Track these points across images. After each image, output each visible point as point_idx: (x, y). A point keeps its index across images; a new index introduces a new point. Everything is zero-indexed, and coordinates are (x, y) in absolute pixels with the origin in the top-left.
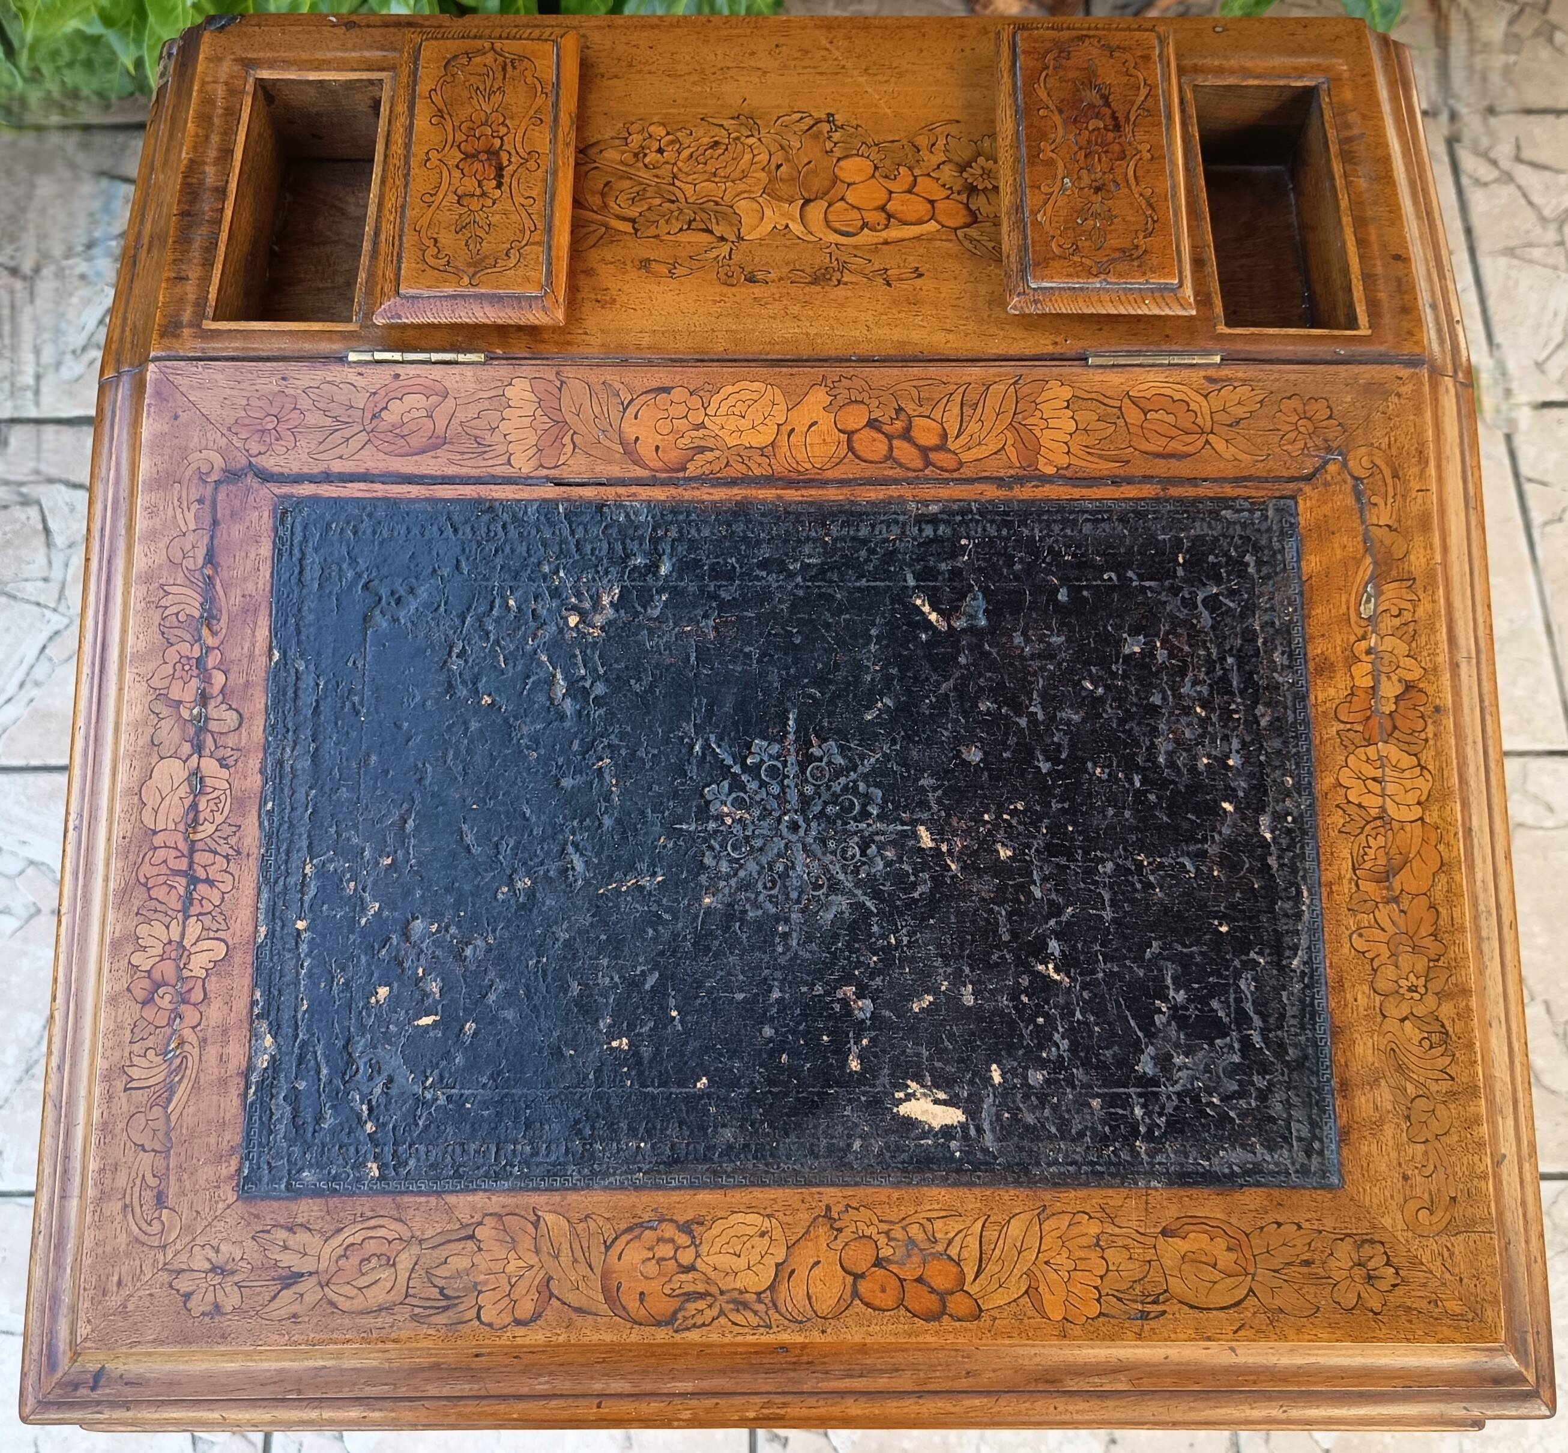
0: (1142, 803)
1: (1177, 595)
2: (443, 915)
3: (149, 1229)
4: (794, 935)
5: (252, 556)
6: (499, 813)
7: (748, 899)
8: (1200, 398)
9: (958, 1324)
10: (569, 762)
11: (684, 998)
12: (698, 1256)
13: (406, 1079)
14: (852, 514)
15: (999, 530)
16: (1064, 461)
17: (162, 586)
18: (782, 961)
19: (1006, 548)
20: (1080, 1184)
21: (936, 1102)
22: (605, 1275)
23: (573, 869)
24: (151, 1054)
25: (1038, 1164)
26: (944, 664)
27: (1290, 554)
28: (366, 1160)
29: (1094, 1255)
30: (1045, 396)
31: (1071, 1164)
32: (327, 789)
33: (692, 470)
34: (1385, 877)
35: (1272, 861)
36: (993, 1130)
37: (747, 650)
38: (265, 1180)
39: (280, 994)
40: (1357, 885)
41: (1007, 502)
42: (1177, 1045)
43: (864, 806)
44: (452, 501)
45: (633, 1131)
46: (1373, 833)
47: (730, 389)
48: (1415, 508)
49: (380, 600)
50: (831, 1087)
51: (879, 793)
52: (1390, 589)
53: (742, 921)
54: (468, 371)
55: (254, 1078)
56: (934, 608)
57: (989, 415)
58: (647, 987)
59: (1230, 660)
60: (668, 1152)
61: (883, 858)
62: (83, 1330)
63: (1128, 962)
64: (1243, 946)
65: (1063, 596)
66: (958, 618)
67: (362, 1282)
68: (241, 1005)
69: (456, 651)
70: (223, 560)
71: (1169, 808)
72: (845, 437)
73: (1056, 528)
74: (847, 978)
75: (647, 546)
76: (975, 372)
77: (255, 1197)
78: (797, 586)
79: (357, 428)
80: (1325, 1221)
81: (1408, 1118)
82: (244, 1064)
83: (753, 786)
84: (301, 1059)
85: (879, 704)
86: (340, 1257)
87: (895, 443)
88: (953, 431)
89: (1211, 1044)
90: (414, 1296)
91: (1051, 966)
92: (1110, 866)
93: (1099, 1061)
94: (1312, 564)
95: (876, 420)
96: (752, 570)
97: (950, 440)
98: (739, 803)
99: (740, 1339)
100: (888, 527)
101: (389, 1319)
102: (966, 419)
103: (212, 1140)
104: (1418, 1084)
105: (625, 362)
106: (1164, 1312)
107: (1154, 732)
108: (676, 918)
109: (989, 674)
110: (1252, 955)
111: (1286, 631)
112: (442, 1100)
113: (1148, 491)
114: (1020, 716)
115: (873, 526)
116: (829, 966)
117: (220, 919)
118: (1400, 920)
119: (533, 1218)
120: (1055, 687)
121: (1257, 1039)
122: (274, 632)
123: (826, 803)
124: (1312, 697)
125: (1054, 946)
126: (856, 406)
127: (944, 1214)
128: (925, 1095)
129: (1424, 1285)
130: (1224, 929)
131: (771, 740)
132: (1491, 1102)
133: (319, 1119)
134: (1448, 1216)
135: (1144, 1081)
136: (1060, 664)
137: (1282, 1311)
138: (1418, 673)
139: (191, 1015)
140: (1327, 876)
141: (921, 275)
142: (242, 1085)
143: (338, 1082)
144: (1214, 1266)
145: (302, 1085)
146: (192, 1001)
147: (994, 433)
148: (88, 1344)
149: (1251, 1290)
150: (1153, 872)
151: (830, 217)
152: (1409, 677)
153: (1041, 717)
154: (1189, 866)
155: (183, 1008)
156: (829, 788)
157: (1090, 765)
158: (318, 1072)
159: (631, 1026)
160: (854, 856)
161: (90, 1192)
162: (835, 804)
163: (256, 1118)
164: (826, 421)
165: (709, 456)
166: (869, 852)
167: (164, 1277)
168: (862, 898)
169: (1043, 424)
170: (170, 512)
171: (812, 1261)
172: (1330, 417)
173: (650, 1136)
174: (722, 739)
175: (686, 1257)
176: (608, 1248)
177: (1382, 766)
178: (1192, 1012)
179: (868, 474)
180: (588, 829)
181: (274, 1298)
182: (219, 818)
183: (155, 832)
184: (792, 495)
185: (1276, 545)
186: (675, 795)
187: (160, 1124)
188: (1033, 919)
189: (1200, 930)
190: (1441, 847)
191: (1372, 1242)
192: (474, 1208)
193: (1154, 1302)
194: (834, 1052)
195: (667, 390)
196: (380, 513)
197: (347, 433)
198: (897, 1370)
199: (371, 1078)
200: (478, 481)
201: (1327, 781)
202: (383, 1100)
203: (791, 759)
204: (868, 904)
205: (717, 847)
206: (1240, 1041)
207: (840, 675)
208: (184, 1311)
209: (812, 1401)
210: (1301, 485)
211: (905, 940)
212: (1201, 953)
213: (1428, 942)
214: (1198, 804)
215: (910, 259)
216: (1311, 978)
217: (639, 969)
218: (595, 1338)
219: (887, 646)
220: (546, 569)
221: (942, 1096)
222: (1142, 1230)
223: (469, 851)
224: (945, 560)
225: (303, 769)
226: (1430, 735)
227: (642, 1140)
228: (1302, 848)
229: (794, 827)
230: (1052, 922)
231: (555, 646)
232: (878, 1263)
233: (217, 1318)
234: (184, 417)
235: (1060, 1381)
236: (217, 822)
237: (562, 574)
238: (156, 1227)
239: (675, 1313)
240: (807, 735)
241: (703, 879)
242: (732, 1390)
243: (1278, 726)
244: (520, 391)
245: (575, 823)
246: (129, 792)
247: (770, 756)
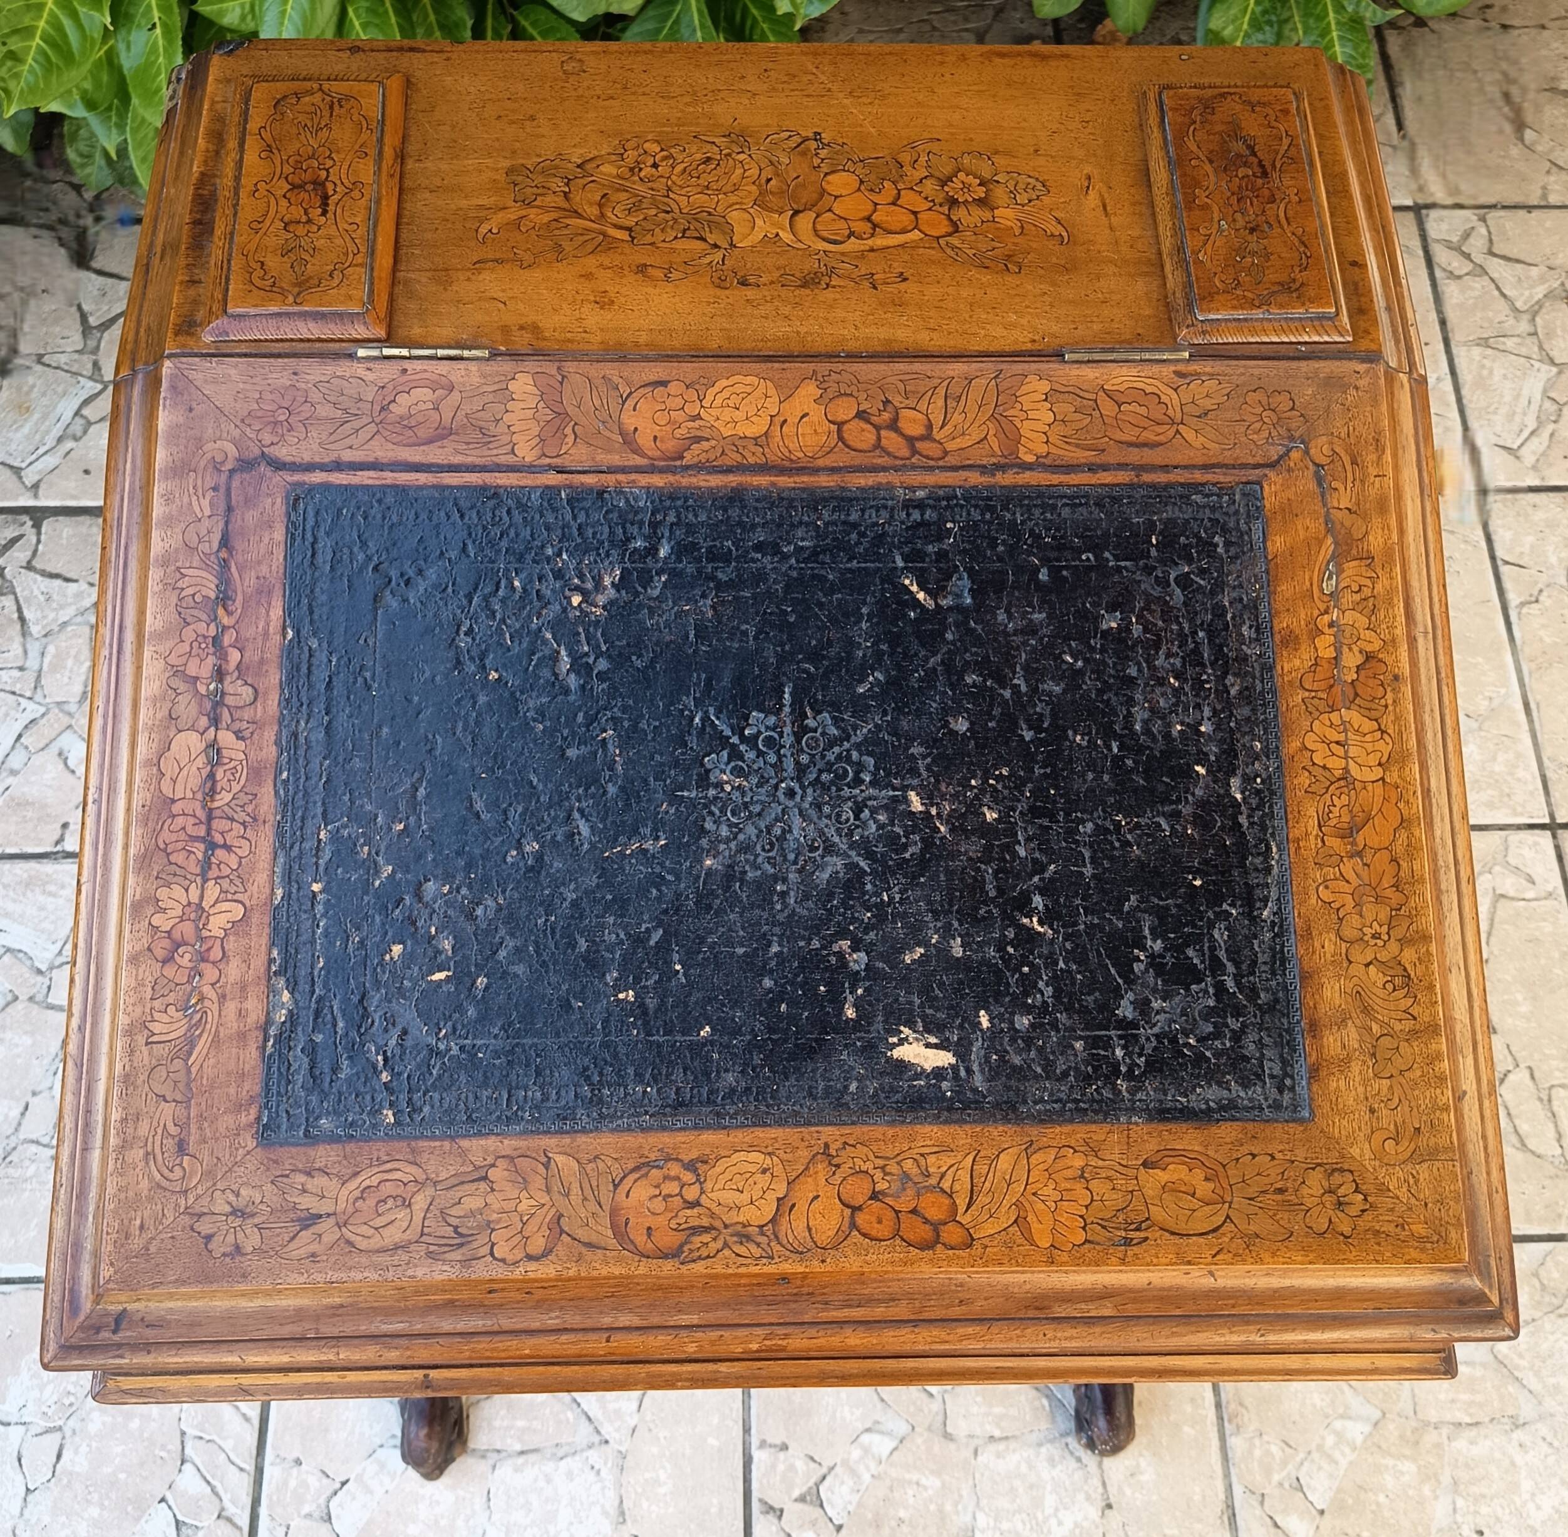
0: (1120, 768)
1: (1150, 574)
2: (454, 877)
3: (171, 1176)
4: (792, 893)
5: (266, 540)
6: (507, 782)
7: (747, 861)
8: (1170, 392)
9: (951, 1252)
10: (573, 733)
11: (687, 953)
12: (702, 1192)
13: (421, 1032)
14: (842, 499)
15: (983, 514)
16: (1043, 449)
17: (178, 569)
18: (781, 917)
19: (989, 531)
20: (1065, 1121)
21: (928, 1045)
22: (614, 1212)
23: (579, 833)
24: (171, 1010)
25: (1025, 1102)
26: (931, 639)
27: (1257, 535)
28: (381, 1107)
29: (1079, 1186)
30: (1025, 389)
31: (1056, 1102)
32: (340, 759)
33: (689, 458)
34: (1349, 833)
35: (1243, 820)
36: (982, 1071)
37: (744, 627)
38: (284, 1127)
39: (297, 952)
40: (1323, 841)
41: (990, 488)
42: (1155, 991)
43: (857, 773)
44: (459, 488)
45: (639, 1077)
46: (1338, 793)
47: (724, 383)
48: (1372, 492)
49: (390, 581)
50: (828, 1034)
51: (872, 761)
52: (1351, 567)
53: (742, 881)
54: (473, 367)
55: (272, 1031)
56: (922, 587)
57: (972, 407)
58: (652, 943)
59: (1201, 634)
60: (673, 1096)
61: (876, 821)
62: (106, 1272)
63: (1107, 915)
64: (1216, 899)
65: (1043, 575)
66: (945, 597)
67: (379, 1222)
68: (259, 963)
69: (464, 629)
70: (238, 544)
71: (1144, 772)
72: (834, 428)
73: (1037, 512)
74: (842, 934)
75: (646, 530)
76: (957, 369)
77: (274, 1144)
78: (790, 567)
79: (366, 420)
80: (1297, 1152)
81: (1374, 1055)
82: (263, 1018)
83: (752, 755)
84: (317, 1013)
85: (871, 678)
86: (357, 1199)
87: (883, 433)
88: (937, 420)
89: (1187, 989)
90: (429, 1235)
91: (1035, 919)
92: (1090, 826)
93: (1081, 1006)
94: (1277, 544)
95: (864, 412)
96: (748, 552)
97: (935, 431)
98: (738, 772)
99: (743, 1270)
100: (877, 511)
101: (405, 1257)
102: (950, 411)
103: (232, 1091)
104: (1382, 1024)
105: (624, 359)
106: (1146, 1239)
107: (1130, 702)
108: (678, 878)
109: (974, 650)
110: (1225, 906)
111: (1253, 607)
112: (455, 1050)
113: (1123, 477)
114: (1004, 688)
115: (863, 511)
116: (825, 922)
117: (238, 882)
118: (1365, 874)
119: (545, 1160)
120: (1037, 661)
121: (1230, 984)
122: (288, 611)
123: (820, 771)
124: (1279, 667)
125: (1038, 901)
126: (845, 399)
127: (935, 1149)
128: (917, 1039)
129: (1392, 1210)
130: (1198, 883)
131: (768, 712)
132: (1451, 1042)
133: (335, 1069)
134: (1413, 1146)
135: (1124, 1024)
136: (1042, 639)
137: (1258, 1236)
138: (1377, 645)
139: (210, 973)
140: (1295, 833)
141: (905, 279)
142: (261, 1038)
143: (354, 1034)
144: (1193, 1195)
145: (319, 1038)
146: (211, 959)
147: (976, 424)
148: (111, 1286)
149: (1228, 1217)
150: (1130, 831)
151: (818, 227)
152: (1369, 648)
153: (1024, 688)
154: (1165, 826)
155: (203, 966)
156: (823, 757)
157: (1070, 733)
158: (335, 1025)
159: (638, 980)
160: (848, 820)
161: (113, 1141)
162: (829, 771)
163: (275, 1069)
164: (817, 413)
165: (705, 445)
166: (862, 816)
167: (186, 1220)
168: (856, 859)
169: (1023, 415)
170: (186, 500)
171: (811, 1196)
172: (1293, 409)
173: (656, 1081)
174: (721, 712)
175: (691, 1193)
176: (616, 1186)
177: (1345, 731)
178: (1169, 960)
179: (857, 462)
180: (593, 796)
181: (293, 1238)
182: (236, 788)
183: (173, 801)
184: (784, 481)
185: (1243, 527)
186: (676, 764)
187: (181, 1076)
188: (1017, 876)
189: (1175, 884)
190: (1401, 805)
191: (1342, 1170)
192: (486, 1151)
193: (1137, 1229)
194: (831, 1002)
195: (664, 384)
196: (390, 500)
197: (357, 424)
198: (893, 1300)
199: (386, 1030)
200: (483, 469)
201: (1293, 745)
202: (398, 1051)
203: (787, 730)
204: (862, 864)
205: (717, 812)
206: (1214, 986)
207: (833, 652)
208: (205, 1253)
209: (813, 1332)
210: (1267, 471)
211: (897, 897)
212: (1176, 905)
213: (1389, 893)
214: (1172, 767)
215: (895, 264)
216: (1280, 928)
217: (644, 926)
218: (604, 1272)
219: (878, 624)
220: (549, 551)
221: (933, 1040)
222: (1124, 1162)
223: (478, 817)
224: (932, 542)
225: (317, 741)
226: (1390, 702)
227: (648, 1085)
228: (1271, 807)
229: (791, 793)
230: (1036, 879)
231: (558, 625)
232: (875, 1196)
233: (238, 1258)
234: (199, 409)
235: (1049, 1308)
236: (234, 791)
237: (565, 556)
238: (178, 1173)
239: (681, 1246)
240: (802, 707)
241: (704, 842)
242: (736, 1321)
243: (1246, 695)
244: (523, 385)
245: (581, 791)
246: (148, 763)
247: (767, 728)
